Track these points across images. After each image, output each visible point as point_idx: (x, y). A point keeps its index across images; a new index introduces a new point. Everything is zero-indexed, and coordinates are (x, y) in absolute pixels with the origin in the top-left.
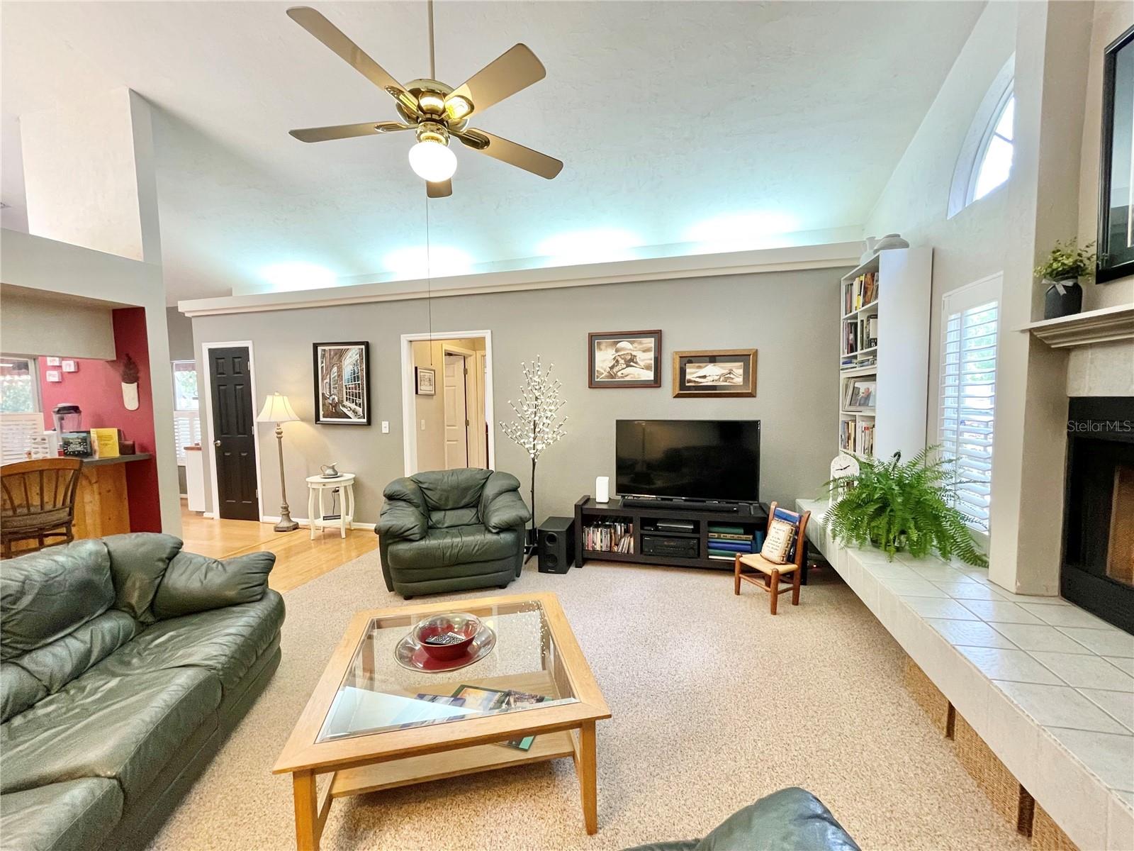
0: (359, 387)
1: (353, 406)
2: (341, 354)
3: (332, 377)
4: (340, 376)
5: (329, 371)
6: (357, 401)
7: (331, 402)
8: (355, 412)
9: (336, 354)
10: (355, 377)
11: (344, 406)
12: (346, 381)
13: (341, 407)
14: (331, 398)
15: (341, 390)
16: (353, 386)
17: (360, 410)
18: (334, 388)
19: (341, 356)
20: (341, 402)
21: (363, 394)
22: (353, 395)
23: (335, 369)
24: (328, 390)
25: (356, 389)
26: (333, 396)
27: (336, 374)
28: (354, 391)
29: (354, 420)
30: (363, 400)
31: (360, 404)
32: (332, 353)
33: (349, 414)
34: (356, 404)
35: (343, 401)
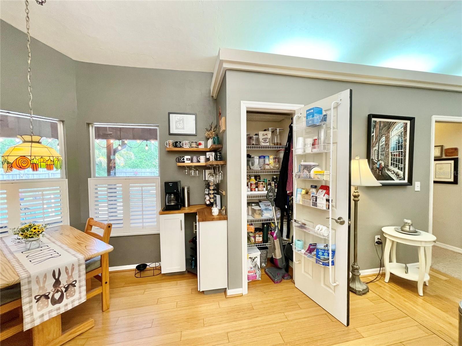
0: (402, 154)
1: (396, 170)
2: (389, 126)
3: (380, 145)
4: (387, 144)
5: (378, 140)
6: (400, 166)
7: (378, 167)
8: (397, 175)
9: (385, 126)
10: (399, 146)
11: (389, 170)
12: (392, 149)
13: (386, 171)
14: (378, 163)
15: (387, 156)
16: (398, 153)
17: (401, 173)
18: (381, 154)
19: (389, 128)
20: (386, 166)
21: (405, 160)
22: (396, 160)
23: (383, 139)
24: (376, 157)
25: (399, 156)
26: (380, 162)
27: (384, 143)
28: (398, 157)
29: (397, 181)
30: (405, 165)
31: (402, 168)
32: (382, 124)
33: (393, 176)
34: (399, 169)
35: (388, 166)
